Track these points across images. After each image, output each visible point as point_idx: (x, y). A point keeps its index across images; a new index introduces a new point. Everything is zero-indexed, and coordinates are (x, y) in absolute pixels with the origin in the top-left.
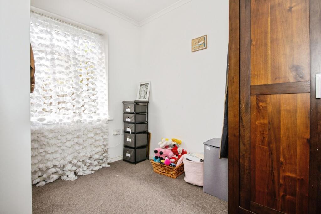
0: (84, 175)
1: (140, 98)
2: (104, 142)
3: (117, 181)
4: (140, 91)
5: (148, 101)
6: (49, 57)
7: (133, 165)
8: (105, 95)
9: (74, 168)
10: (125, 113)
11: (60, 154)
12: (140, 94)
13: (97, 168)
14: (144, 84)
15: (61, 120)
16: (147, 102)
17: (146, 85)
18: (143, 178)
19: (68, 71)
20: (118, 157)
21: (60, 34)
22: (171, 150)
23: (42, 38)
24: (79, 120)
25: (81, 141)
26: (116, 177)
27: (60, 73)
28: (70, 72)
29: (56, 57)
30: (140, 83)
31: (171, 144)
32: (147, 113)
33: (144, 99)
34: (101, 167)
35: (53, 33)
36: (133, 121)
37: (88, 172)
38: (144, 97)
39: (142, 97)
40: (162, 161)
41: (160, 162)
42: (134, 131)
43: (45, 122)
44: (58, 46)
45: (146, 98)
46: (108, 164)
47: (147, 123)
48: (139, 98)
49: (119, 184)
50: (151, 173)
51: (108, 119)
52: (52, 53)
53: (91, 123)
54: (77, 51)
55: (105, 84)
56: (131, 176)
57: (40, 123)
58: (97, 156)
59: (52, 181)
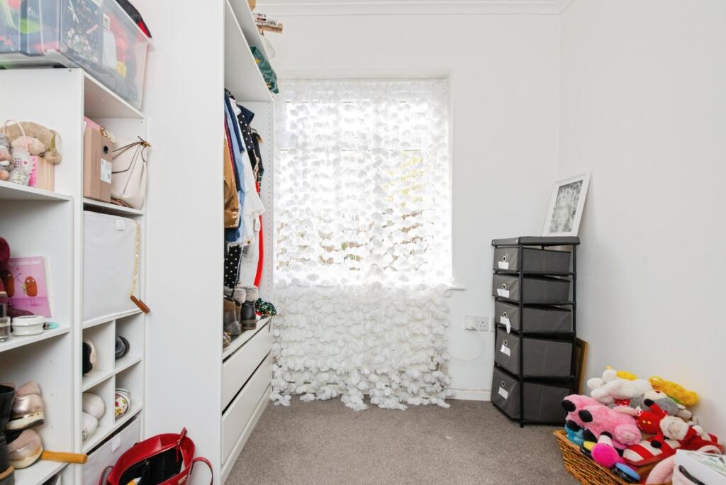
0: (381, 406)
1: (554, 229)
2: (435, 344)
3: (439, 450)
4: (555, 209)
5: (577, 238)
6: (332, 157)
7: (514, 427)
8: (444, 224)
9: (363, 386)
10: (497, 272)
11: (341, 348)
12: (554, 216)
13: (416, 401)
14: (568, 186)
15: (344, 281)
16: (574, 243)
17: (575, 186)
18: (517, 473)
19: (363, 180)
20: (482, 391)
21: (352, 106)
22: (635, 417)
23: (320, 125)
24: (377, 282)
25: (378, 329)
26: (445, 439)
27: (348, 185)
28: (368, 181)
29: (343, 154)
30: (557, 182)
31: (643, 395)
32: (571, 277)
33: (564, 230)
34: (426, 402)
35: (341, 108)
36: (516, 298)
37: (392, 404)
38: (567, 228)
39: (559, 226)
40: (589, 445)
41: (582, 447)
42: (517, 328)
43: (318, 282)
44: (347, 132)
45: (570, 230)
46: (447, 400)
47: (571, 307)
48: (552, 231)
49: (436, 459)
50: (554, 470)
51: (450, 285)
52: (336, 149)
53: (403, 292)
54: (382, 133)
55: (445, 197)
56: (483, 454)
57: (311, 283)
58: (415, 373)
59: (323, 397)
